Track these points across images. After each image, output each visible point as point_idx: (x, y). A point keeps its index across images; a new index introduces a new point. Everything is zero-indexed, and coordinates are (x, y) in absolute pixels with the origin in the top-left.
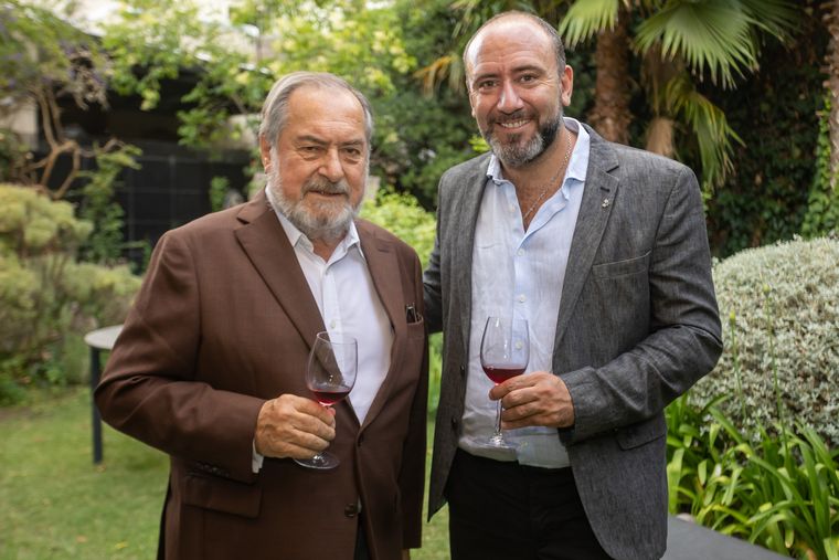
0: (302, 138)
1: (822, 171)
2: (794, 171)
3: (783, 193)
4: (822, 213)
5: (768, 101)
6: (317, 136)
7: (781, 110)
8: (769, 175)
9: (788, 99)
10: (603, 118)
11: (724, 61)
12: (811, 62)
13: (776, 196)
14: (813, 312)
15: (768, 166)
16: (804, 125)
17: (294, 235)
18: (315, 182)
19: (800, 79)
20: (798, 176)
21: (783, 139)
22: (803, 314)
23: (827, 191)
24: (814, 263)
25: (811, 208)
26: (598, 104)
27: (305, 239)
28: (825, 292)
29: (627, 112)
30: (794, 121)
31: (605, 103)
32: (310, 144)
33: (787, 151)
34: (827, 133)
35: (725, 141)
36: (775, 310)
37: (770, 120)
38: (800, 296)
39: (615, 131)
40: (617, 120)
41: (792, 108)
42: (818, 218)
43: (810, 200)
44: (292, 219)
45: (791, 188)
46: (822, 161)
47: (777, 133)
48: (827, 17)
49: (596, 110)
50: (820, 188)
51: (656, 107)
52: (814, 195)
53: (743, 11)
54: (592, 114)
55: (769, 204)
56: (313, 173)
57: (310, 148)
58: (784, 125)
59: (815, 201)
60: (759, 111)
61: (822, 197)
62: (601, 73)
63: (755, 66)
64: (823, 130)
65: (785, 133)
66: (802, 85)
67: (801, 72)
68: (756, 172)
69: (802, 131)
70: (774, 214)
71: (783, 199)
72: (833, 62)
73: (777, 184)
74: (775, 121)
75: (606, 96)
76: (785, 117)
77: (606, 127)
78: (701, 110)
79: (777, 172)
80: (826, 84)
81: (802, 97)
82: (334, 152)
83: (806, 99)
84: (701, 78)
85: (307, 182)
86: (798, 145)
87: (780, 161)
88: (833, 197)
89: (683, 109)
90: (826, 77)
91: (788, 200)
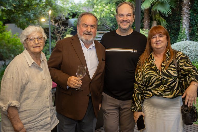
0: (83, 24)
1: (181, 29)
2: (176, 29)
3: (174, 33)
4: (181, 36)
5: (171, 17)
6: (86, 24)
7: (173, 19)
8: (171, 30)
9: (174, 17)
10: (146, 21)
11: (166, 12)
12: (178, 11)
13: (172, 33)
14: (187, 49)
15: (171, 28)
16: (177, 21)
17: (82, 43)
18: (86, 32)
19: (176, 14)
20: (176, 30)
21: (174, 24)
22: (186, 49)
23: (182, 33)
24: (187, 43)
25: (179, 35)
26: (145, 19)
27: (83, 44)
28: (189, 47)
29: (149, 20)
30: (176, 21)
31: (146, 18)
32: (85, 25)
33: (174, 26)
34: (182, 24)
35: (166, 25)
36: (183, 49)
37: (171, 21)
38: (186, 47)
39: (148, 23)
40: (148, 21)
41: (175, 19)
42: (180, 37)
43: (179, 34)
44: (81, 39)
45: (175, 32)
46: (181, 28)
47: (173, 23)
48: (182, 5)
49: (144, 19)
50: (181, 32)
51: (154, 19)
52: (180, 33)
53: (169, 4)
54: (144, 20)
55: (172, 35)
56: (85, 30)
57: (85, 26)
58: (174, 21)
59: (180, 34)
60: (170, 19)
61: (181, 34)
62: (145, 14)
63: (171, 13)
64: (181, 23)
65: (174, 23)
66: (177, 15)
67: (177, 12)
68: (169, 29)
69: (177, 22)
70: (172, 36)
71: (173, 34)
72: (183, 12)
73: (173, 31)
74: (172, 21)
75: (146, 17)
76: (174, 20)
77: (146, 22)
78: (162, 20)
79: (173, 29)
80: (182, 16)
81: (177, 17)
82: (89, 27)
83: (178, 17)
84: (163, 15)
85: (84, 32)
86: (176, 25)
87: (173, 27)
88: (183, 34)
89: (159, 20)
90: (182, 15)
91: (175, 34)
